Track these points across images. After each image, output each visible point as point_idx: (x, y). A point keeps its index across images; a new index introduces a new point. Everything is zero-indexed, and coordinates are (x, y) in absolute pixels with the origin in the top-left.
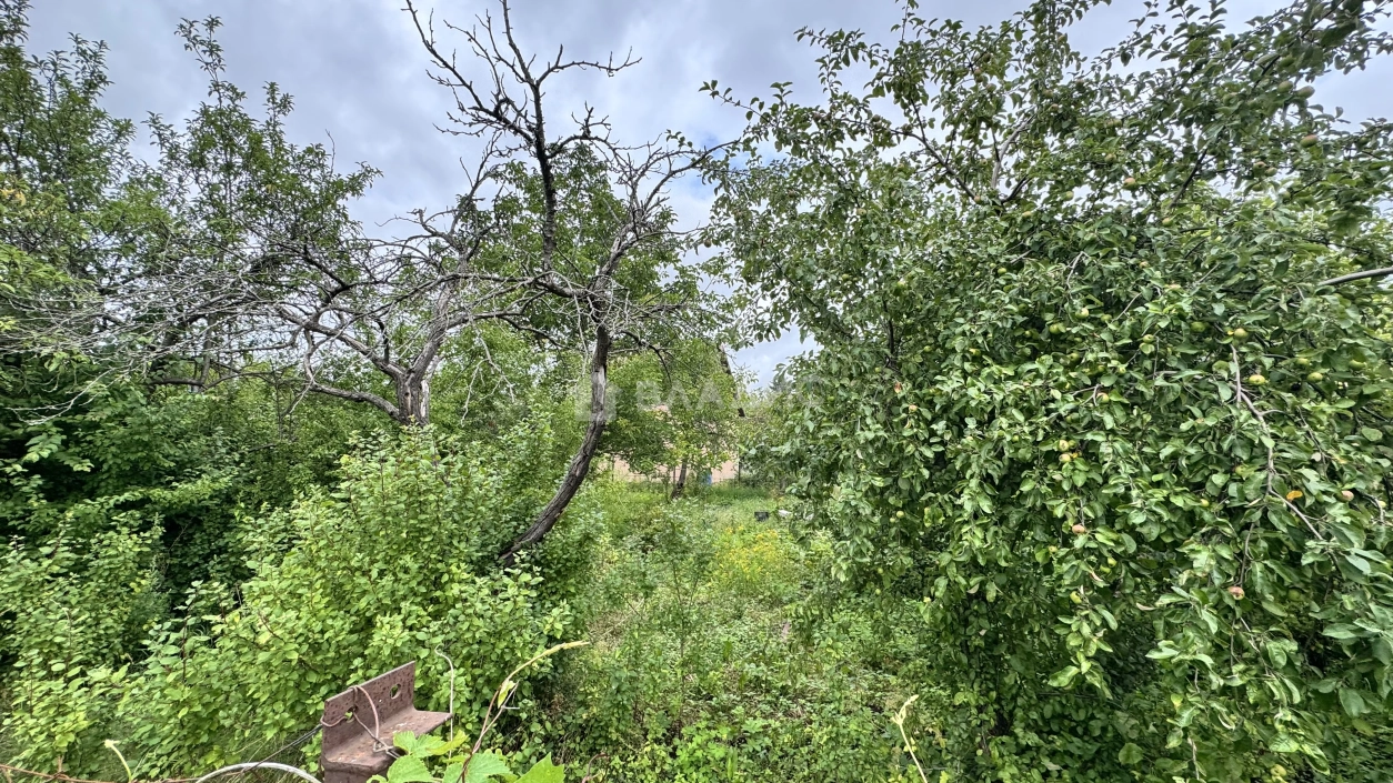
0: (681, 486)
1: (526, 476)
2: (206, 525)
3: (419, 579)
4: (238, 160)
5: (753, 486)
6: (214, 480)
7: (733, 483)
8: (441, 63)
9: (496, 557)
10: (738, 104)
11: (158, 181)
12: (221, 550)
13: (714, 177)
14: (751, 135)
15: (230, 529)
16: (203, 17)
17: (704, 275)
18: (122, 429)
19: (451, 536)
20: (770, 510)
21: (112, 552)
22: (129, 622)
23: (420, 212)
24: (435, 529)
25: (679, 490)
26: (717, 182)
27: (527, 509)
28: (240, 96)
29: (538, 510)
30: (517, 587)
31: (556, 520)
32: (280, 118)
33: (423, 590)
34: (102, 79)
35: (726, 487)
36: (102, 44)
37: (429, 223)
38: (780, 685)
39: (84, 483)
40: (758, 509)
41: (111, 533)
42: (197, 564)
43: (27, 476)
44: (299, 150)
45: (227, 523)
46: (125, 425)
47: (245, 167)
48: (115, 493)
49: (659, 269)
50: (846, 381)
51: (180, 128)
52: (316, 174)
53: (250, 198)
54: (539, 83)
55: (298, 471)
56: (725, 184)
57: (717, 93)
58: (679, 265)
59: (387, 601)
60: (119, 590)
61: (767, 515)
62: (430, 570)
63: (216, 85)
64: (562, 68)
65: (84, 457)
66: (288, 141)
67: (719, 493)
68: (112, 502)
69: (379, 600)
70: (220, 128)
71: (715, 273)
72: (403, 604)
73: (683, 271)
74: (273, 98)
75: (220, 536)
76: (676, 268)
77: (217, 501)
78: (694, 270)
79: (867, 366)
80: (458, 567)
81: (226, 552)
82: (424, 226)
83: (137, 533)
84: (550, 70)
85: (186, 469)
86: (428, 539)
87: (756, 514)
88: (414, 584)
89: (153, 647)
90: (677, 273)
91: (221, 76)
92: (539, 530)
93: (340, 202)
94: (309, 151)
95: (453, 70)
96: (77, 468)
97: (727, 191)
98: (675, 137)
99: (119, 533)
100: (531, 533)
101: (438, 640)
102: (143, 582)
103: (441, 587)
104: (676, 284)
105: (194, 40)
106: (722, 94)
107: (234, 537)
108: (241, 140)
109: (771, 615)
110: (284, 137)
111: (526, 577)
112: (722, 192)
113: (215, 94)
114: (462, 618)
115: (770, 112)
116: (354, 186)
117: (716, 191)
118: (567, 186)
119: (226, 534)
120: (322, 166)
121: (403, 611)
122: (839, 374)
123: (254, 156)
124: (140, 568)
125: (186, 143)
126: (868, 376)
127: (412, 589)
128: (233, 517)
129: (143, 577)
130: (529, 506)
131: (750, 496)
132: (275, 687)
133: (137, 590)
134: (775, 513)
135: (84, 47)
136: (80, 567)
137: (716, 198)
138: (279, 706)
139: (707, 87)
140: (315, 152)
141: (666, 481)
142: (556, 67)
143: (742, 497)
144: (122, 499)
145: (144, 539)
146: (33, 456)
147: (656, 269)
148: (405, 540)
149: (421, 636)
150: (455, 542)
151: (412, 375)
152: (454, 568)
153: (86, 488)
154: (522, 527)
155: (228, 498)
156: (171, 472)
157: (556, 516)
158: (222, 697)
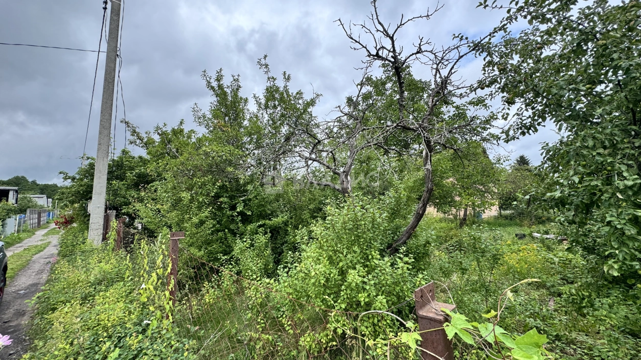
0: (464, 219)
1: (395, 213)
2: (281, 233)
3: (361, 257)
4: (277, 103)
5: (511, 219)
6: (282, 217)
7: (496, 218)
8: (354, 42)
9: (386, 250)
10: (501, 7)
11: (257, 117)
12: (286, 242)
13: (482, 52)
14: (506, 22)
15: (287, 235)
16: (263, 56)
17: (470, 107)
18: (257, 200)
19: (370, 239)
20: (526, 233)
21: (259, 241)
22: (265, 265)
23: (339, 107)
24: (365, 236)
25: (463, 222)
26: (485, 54)
27: (397, 229)
28: (275, 79)
29: (403, 229)
30: (403, 264)
31: (411, 234)
32: (288, 84)
33: (363, 261)
34: (240, 87)
35: (492, 220)
36: (239, 76)
37: (343, 110)
38: (555, 334)
39: (249, 219)
40: (518, 232)
41: (258, 235)
42: (279, 247)
43: (237, 216)
44: (294, 94)
45: (286, 233)
46: (257, 199)
47: (279, 105)
48: (257, 222)
49: (444, 109)
50: (601, 151)
51: (262, 97)
52: (300, 101)
53: (283, 115)
54: (393, 35)
55: (305, 214)
56: (490, 54)
57: (487, 6)
58: (455, 105)
59: (350, 264)
60: (262, 254)
61: (524, 236)
62: (363, 253)
63: (269, 78)
64: (403, 24)
65: (249, 210)
66: (290, 92)
67: (489, 223)
68: (257, 225)
69: (347, 264)
70: (271, 93)
71: (477, 105)
72: (357, 266)
73: (457, 107)
74: (285, 77)
75: (285, 237)
76: (454, 107)
77: (283, 225)
78: (464, 106)
79: (619, 139)
80: (375, 252)
81: (287, 243)
82: (341, 112)
83: (264, 235)
84: (398, 27)
85: (273, 214)
86: (362, 240)
87: (517, 235)
88: (359, 258)
89: (280, 273)
90: (454, 109)
91: (270, 75)
92: (404, 239)
93: (309, 110)
94: (297, 93)
95: (359, 43)
96: (248, 214)
97: (491, 57)
98: (458, 37)
99: (260, 235)
100: (400, 240)
101: (372, 282)
102: (267, 252)
103: (369, 260)
104: (454, 115)
105: (261, 65)
106: (490, 5)
107: (289, 238)
108: (277, 96)
109: (539, 293)
110: (289, 91)
111: (406, 259)
112: (488, 58)
113: (269, 82)
114: (380, 274)
115: (523, 5)
116: (312, 103)
117: (484, 59)
118: (392, 81)
119: (286, 237)
120: (302, 98)
121: (357, 269)
122: (594, 147)
123: (282, 100)
124: (266, 247)
125: (263, 101)
126: (619, 146)
127: (358, 260)
128: (288, 231)
129: (267, 250)
130: (398, 228)
131: (510, 225)
132: (317, 292)
133: (266, 254)
134: (530, 235)
135: (235, 78)
136: (252, 245)
137: (484, 63)
138: (318, 300)
139: (481, 4)
140: (300, 93)
141: (455, 217)
142: (401, 25)
143: (504, 226)
144: (260, 224)
145: (266, 237)
146: (238, 210)
147: (442, 109)
148: (354, 240)
149: (365, 280)
150: (372, 242)
151: (345, 173)
152: (373, 253)
153: (249, 220)
154: (396, 237)
155: (286, 224)
156: (270, 215)
157: (411, 233)
158: (300, 294)
